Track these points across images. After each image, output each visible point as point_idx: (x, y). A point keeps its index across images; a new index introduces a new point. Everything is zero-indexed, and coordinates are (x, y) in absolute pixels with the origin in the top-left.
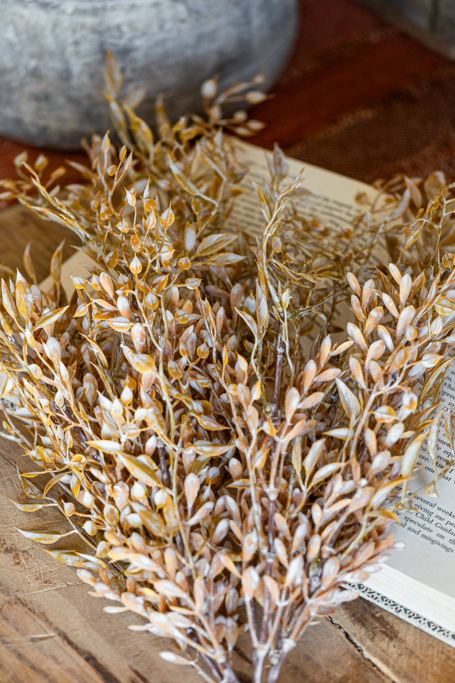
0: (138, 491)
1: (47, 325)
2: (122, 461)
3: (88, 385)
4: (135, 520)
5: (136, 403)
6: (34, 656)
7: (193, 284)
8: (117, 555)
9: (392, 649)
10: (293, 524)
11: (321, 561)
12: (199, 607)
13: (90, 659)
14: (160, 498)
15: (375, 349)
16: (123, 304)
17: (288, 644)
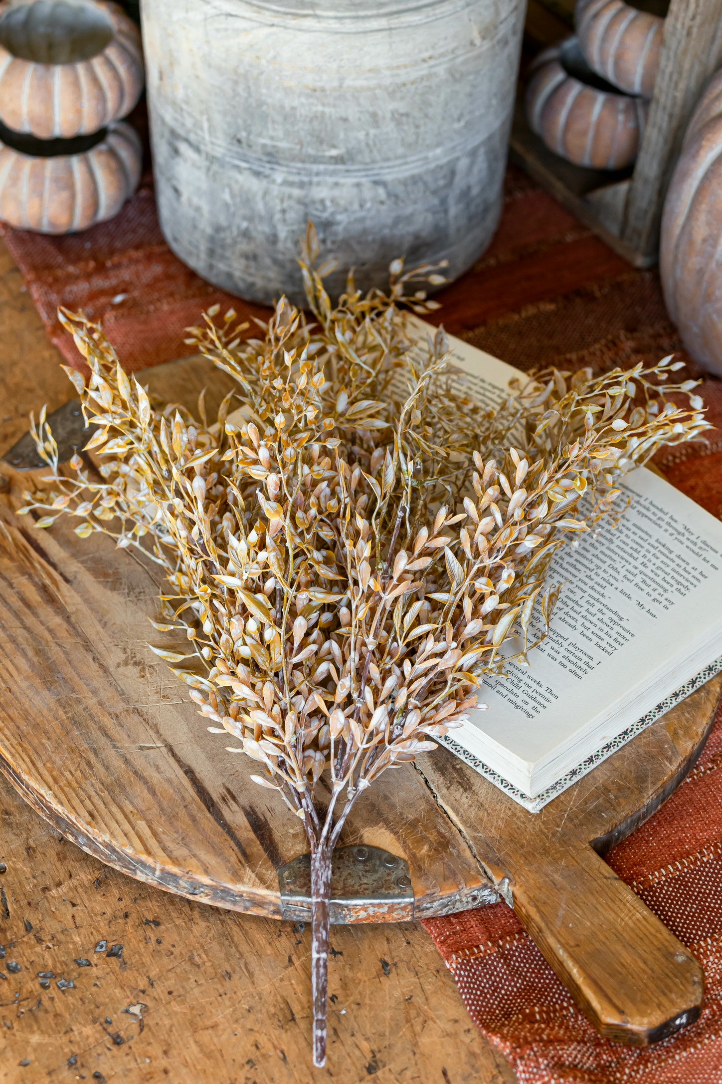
0: (252, 626)
1: (198, 464)
2: (242, 597)
3: (226, 524)
4: (245, 652)
5: (262, 545)
6: (139, 762)
7: (333, 444)
8: (225, 681)
9: (464, 799)
10: (385, 674)
11: (405, 711)
12: (288, 738)
13: (189, 772)
14: (270, 634)
15: (485, 524)
16: (264, 454)
17: (364, 784)
